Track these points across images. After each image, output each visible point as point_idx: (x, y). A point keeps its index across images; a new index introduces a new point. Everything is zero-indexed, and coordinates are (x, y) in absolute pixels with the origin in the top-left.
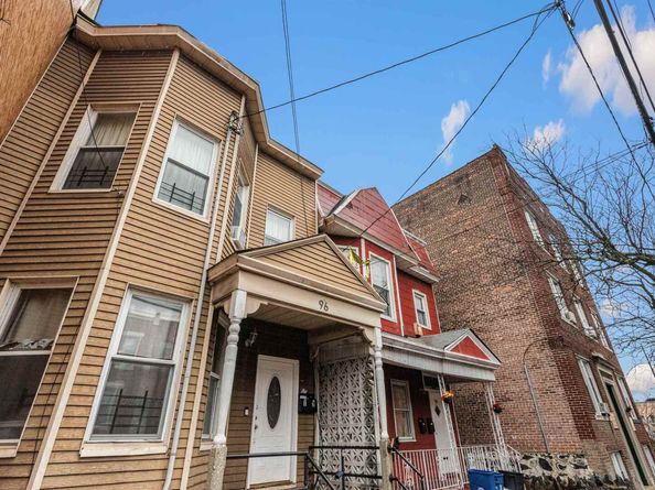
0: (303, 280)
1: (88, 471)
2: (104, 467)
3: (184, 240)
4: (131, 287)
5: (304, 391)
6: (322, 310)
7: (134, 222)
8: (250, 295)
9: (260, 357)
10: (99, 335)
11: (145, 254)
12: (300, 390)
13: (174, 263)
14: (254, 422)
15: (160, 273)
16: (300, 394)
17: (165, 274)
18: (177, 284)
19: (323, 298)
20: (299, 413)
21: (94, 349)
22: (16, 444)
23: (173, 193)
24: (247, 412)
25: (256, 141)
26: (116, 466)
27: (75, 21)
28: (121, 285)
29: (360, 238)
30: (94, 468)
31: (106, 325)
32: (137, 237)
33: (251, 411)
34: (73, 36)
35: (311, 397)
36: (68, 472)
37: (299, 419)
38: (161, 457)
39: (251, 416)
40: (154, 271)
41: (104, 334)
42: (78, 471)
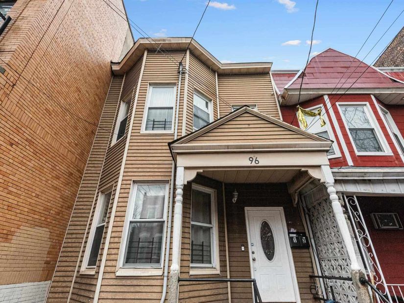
0: (228, 147)
1: (121, 284)
2: (129, 282)
3: (160, 148)
4: (134, 182)
5: (292, 230)
6: (253, 164)
7: (133, 148)
8: (186, 168)
9: (247, 209)
10: (121, 210)
11: (140, 162)
12: (289, 230)
13: (156, 162)
14: (251, 256)
15: (148, 170)
16: (289, 233)
17: (152, 170)
18: (159, 174)
19: (252, 155)
20: (292, 248)
21: (119, 218)
22: (95, 268)
23: (154, 124)
24: (243, 248)
25: (214, 71)
26: (135, 282)
27: (112, 68)
28: (128, 182)
29: (322, 96)
30: (124, 282)
31: (123, 204)
32: (135, 155)
33: (247, 247)
34: (114, 74)
35: (301, 234)
36: (112, 283)
37: (293, 252)
38: (159, 278)
39: (247, 251)
40: (145, 170)
41: (123, 209)
42: (116, 284)
